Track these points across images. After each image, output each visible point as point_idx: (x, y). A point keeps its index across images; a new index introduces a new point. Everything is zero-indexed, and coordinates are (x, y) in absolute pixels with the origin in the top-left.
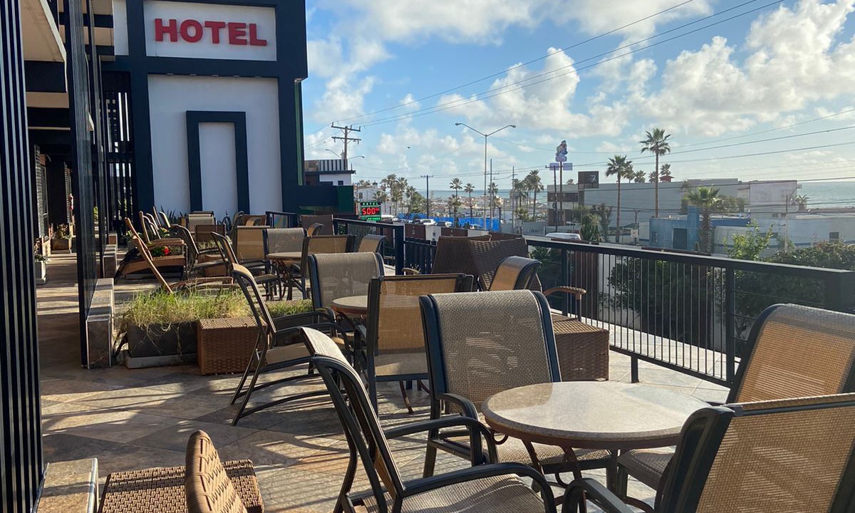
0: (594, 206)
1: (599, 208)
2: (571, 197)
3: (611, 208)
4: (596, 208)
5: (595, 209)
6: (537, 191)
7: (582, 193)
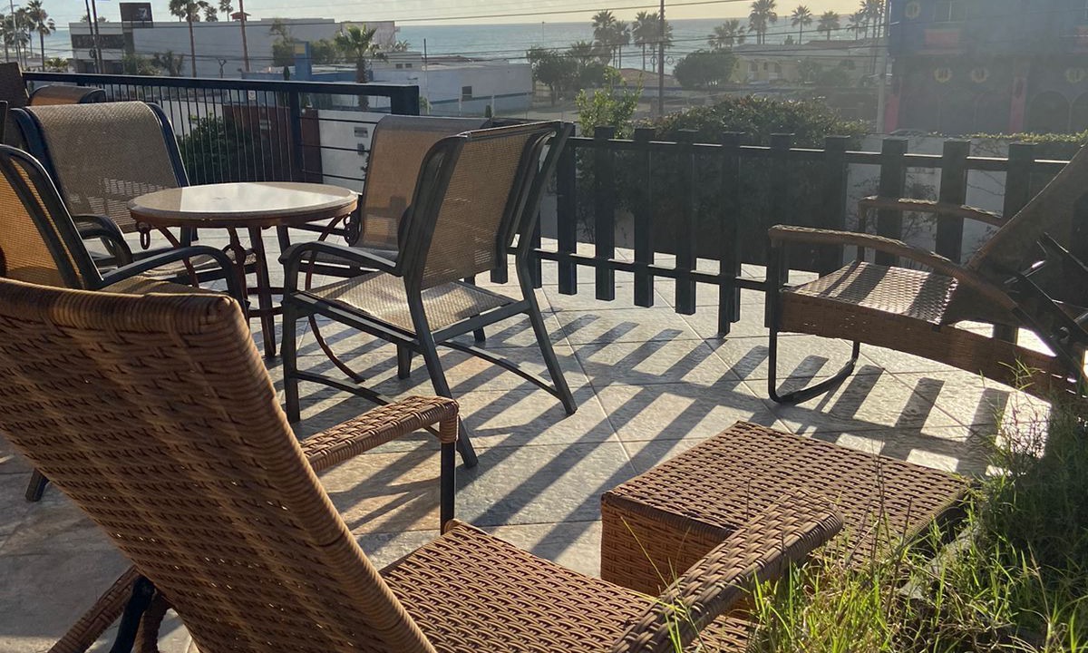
0: (157, 55)
1: (164, 58)
2: (112, 41)
3: (182, 56)
4: (161, 57)
5: (158, 58)
6: (44, 31)
7: (129, 36)
